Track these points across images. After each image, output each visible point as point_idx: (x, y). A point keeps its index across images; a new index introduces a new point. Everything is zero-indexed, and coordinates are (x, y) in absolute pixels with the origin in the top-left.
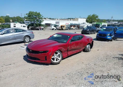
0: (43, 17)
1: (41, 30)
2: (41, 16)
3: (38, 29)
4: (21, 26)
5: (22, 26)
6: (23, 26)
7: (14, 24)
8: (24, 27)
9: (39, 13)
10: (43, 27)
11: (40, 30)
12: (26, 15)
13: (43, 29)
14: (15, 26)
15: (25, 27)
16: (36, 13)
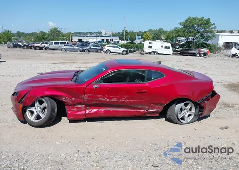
0: (215, 27)
1: (200, 56)
2: (212, 26)
3: (194, 55)
4: (162, 46)
5: (164, 47)
6: (166, 47)
7: (150, 43)
8: (167, 49)
9: (209, 19)
10: (208, 51)
11: (198, 55)
12: (180, 24)
13: (205, 54)
14: (150, 47)
15: (169, 48)
16: (201, 19)
